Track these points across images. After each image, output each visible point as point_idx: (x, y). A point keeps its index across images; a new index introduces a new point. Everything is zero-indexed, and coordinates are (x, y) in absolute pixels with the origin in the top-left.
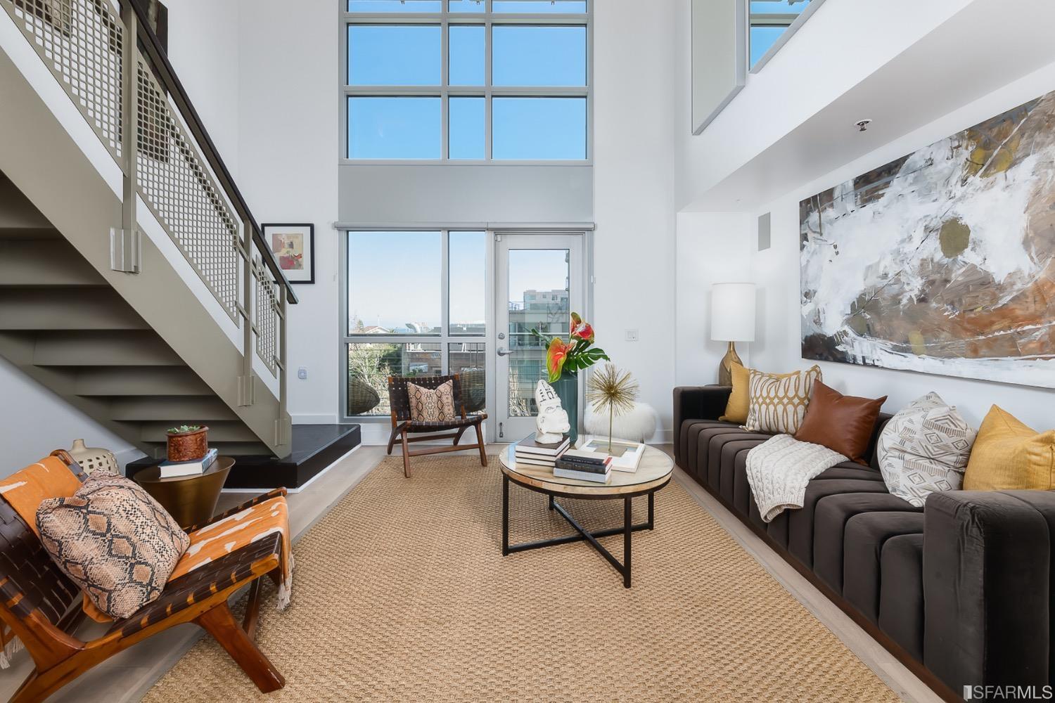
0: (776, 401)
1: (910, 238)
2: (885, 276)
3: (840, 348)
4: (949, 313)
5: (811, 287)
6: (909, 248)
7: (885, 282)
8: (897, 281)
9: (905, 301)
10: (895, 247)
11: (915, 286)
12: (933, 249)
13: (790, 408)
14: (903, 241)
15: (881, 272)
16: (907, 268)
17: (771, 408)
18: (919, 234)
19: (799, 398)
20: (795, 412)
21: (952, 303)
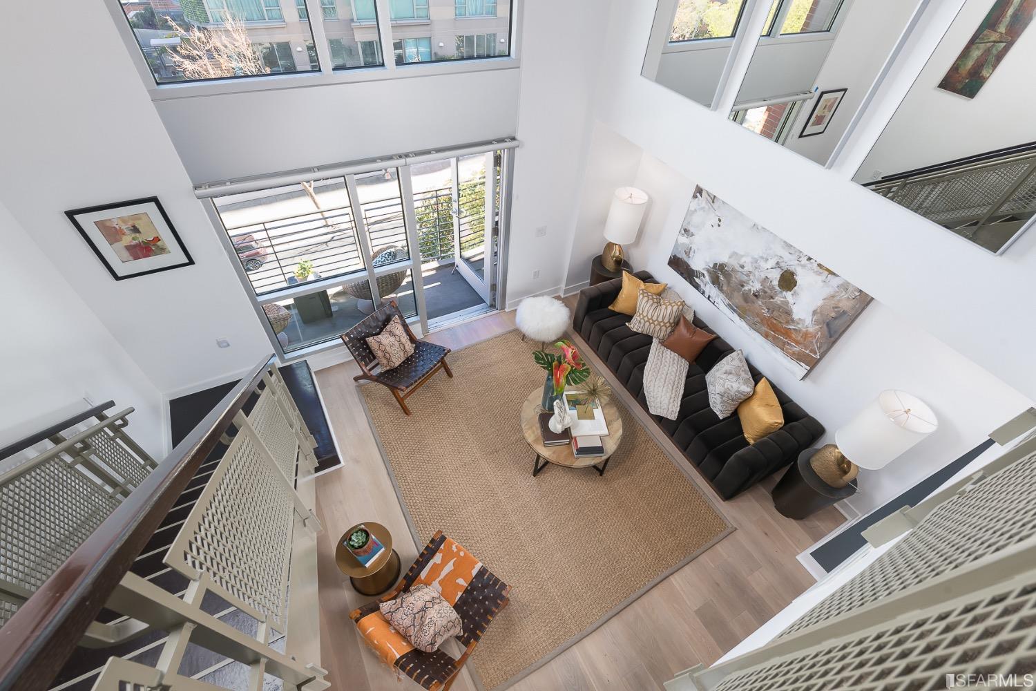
0: (656, 323)
1: (767, 260)
2: (742, 267)
3: (697, 280)
4: (765, 311)
5: (692, 230)
6: (764, 265)
7: (740, 269)
8: (747, 276)
9: (746, 288)
10: (756, 257)
11: (755, 286)
12: (775, 276)
13: (664, 328)
14: (762, 258)
15: (742, 262)
16: (756, 273)
17: (652, 326)
18: (772, 263)
19: (670, 323)
20: (666, 331)
21: (769, 309)
